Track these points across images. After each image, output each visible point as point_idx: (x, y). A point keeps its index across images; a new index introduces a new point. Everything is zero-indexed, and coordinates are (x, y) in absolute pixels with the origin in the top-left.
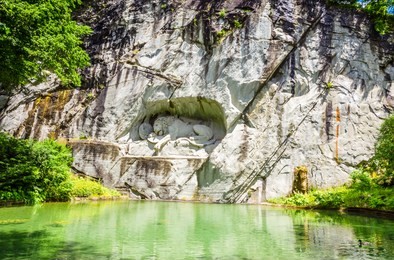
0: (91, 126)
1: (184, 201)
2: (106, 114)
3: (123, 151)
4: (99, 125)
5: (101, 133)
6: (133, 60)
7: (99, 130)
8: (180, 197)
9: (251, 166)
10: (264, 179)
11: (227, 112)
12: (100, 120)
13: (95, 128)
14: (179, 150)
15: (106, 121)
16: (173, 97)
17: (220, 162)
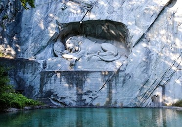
2: (22, 34)
3: (41, 66)
8: (95, 103)
9: (154, 77)
10: (164, 87)
11: (132, 32)
14: (91, 64)
15: (24, 40)
16: (84, 20)
17: (128, 74)
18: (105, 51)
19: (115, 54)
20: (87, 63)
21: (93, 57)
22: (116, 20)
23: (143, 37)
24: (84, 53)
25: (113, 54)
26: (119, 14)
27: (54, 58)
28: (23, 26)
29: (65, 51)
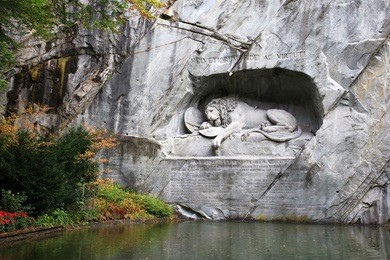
0: (112, 114)
1: (261, 221)
2: (132, 96)
4: (124, 113)
5: (129, 124)
6: (170, 13)
7: (123, 120)
8: (256, 215)
9: (364, 170)
10: (384, 188)
11: (322, 90)
12: (126, 104)
13: (118, 117)
14: (249, 147)
15: (134, 105)
16: (236, 69)
17: (315, 164)
18: (273, 123)
19: (291, 128)
20: (241, 144)
21: (253, 135)
22: (292, 69)
23: (343, 97)
24: (236, 127)
25: (287, 129)
26: (299, 57)
27: (185, 135)
28: (133, 82)
29: (204, 124)
